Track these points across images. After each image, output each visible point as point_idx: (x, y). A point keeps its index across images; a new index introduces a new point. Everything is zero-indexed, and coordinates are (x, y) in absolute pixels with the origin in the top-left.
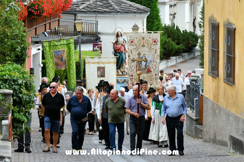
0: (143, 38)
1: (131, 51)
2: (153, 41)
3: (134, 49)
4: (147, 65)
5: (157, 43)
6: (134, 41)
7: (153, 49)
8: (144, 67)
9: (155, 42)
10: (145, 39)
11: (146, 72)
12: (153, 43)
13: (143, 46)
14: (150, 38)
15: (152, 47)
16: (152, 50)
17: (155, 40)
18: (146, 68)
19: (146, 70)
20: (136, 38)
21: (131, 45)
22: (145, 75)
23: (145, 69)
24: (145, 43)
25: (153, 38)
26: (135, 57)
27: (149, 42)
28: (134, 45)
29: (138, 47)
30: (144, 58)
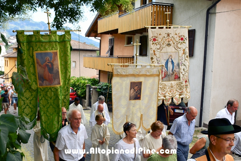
0: (168, 35)
1: (154, 51)
2: (180, 39)
3: (158, 49)
4: (174, 70)
5: (184, 41)
6: (157, 38)
7: (180, 48)
8: (171, 72)
9: (182, 39)
10: (171, 36)
11: (174, 79)
12: (180, 41)
13: (169, 45)
14: (176, 34)
15: (179, 46)
16: (179, 50)
17: (182, 37)
18: (174, 73)
19: (173, 76)
20: (160, 35)
21: (154, 44)
22: (172, 83)
23: (172, 74)
24: (171, 41)
25: (180, 35)
26: (159, 59)
27: (175, 40)
28: (157, 44)
29: (162, 46)
30: (170, 60)
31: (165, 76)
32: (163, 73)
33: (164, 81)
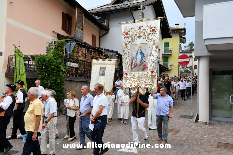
0: (140, 28)
1: (126, 44)
2: (152, 30)
3: (130, 42)
4: (143, 60)
5: (156, 32)
6: (129, 32)
7: (150, 39)
9: (154, 30)
10: (142, 28)
12: (152, 32)
13: (140, 37)
14: (148, 26)
15: (150, 37)
16: (150, 41)
17: (154, 28)
20: (132, 29)
21: (126, 37)
22: (139, 73)
23: (140, 65)
24: (142, 33)
25: (152, 26)
26: (130, 51)
27: (147, 32)
28: (129, 37)
29: (134, 39)
30: (140, 51)
31: (135, 66)
32: (134, 64)
33: (133, 71)
